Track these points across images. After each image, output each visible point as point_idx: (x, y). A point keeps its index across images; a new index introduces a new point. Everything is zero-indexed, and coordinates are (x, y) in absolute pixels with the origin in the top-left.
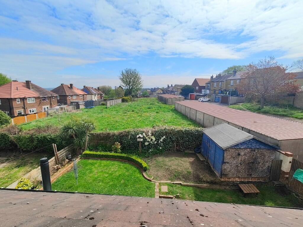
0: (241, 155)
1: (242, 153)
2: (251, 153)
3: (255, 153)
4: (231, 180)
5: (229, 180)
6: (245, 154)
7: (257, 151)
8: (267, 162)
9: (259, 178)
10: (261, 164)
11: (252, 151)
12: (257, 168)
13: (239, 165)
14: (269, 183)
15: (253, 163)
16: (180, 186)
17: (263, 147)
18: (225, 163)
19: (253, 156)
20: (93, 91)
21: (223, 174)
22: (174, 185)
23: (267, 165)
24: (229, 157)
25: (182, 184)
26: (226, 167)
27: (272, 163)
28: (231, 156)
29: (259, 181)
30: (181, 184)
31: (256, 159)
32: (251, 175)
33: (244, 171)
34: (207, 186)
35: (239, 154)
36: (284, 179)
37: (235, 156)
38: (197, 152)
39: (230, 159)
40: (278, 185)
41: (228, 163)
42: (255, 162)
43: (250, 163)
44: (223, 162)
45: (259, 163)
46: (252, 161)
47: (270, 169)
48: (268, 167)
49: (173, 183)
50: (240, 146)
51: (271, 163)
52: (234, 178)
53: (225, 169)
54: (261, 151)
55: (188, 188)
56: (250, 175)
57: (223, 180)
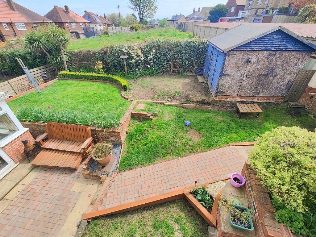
0: (251, 63)
1: (253, 60)
2: (267, 58)
3: (274, 59)
4: (228, 100)
5: (225, 100)
6: (258, 62)
7: (278, 56)
8: (289, 74)
9: (268, 98)
10: (278, 77)
11: (271, 55)
12: (271, 83)
13: (245, 79)
14: (281, 104)
15: (267, 75)
16: (162, 105)
17: (290, 47)
18: (225, 75)
19: (270, 63)
20: (97, 19)
21: (220, 91)
22: (155, 104)
23: (288, 78)
24: (231, 66)
25: (165, 103)
26: (225, 81)
27: (297, 76)
28: (236, 64)
29: (268, 101)
30: (163, 104)
31: (272, 69)
32: (259, 93)
33: (249, 87)
34: (195, 107)
35: (248, 62)
36: (307, 98)
37: (242, 64)
38: (199, 74)
39: (233, 70)
40: (293, 107)
41: (228, 75)
42: (270, 74)
43: (263, 75)
44: (222, 75)
45: (276, 75)
46: (266, 73)
47: (289, 85)
48: (289, 81)
49: (154, 103)
50: (253, 47)
51: (295, 75)
52: (233, 97)
53: (222, 85)
54: (285, 56)
55: (172, 107)
56: (257, 92)
57: (217, 100)
